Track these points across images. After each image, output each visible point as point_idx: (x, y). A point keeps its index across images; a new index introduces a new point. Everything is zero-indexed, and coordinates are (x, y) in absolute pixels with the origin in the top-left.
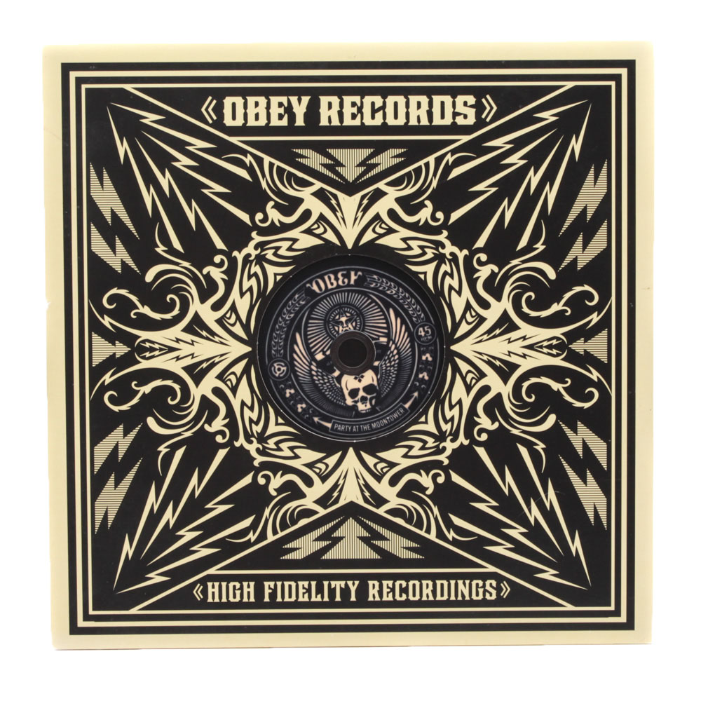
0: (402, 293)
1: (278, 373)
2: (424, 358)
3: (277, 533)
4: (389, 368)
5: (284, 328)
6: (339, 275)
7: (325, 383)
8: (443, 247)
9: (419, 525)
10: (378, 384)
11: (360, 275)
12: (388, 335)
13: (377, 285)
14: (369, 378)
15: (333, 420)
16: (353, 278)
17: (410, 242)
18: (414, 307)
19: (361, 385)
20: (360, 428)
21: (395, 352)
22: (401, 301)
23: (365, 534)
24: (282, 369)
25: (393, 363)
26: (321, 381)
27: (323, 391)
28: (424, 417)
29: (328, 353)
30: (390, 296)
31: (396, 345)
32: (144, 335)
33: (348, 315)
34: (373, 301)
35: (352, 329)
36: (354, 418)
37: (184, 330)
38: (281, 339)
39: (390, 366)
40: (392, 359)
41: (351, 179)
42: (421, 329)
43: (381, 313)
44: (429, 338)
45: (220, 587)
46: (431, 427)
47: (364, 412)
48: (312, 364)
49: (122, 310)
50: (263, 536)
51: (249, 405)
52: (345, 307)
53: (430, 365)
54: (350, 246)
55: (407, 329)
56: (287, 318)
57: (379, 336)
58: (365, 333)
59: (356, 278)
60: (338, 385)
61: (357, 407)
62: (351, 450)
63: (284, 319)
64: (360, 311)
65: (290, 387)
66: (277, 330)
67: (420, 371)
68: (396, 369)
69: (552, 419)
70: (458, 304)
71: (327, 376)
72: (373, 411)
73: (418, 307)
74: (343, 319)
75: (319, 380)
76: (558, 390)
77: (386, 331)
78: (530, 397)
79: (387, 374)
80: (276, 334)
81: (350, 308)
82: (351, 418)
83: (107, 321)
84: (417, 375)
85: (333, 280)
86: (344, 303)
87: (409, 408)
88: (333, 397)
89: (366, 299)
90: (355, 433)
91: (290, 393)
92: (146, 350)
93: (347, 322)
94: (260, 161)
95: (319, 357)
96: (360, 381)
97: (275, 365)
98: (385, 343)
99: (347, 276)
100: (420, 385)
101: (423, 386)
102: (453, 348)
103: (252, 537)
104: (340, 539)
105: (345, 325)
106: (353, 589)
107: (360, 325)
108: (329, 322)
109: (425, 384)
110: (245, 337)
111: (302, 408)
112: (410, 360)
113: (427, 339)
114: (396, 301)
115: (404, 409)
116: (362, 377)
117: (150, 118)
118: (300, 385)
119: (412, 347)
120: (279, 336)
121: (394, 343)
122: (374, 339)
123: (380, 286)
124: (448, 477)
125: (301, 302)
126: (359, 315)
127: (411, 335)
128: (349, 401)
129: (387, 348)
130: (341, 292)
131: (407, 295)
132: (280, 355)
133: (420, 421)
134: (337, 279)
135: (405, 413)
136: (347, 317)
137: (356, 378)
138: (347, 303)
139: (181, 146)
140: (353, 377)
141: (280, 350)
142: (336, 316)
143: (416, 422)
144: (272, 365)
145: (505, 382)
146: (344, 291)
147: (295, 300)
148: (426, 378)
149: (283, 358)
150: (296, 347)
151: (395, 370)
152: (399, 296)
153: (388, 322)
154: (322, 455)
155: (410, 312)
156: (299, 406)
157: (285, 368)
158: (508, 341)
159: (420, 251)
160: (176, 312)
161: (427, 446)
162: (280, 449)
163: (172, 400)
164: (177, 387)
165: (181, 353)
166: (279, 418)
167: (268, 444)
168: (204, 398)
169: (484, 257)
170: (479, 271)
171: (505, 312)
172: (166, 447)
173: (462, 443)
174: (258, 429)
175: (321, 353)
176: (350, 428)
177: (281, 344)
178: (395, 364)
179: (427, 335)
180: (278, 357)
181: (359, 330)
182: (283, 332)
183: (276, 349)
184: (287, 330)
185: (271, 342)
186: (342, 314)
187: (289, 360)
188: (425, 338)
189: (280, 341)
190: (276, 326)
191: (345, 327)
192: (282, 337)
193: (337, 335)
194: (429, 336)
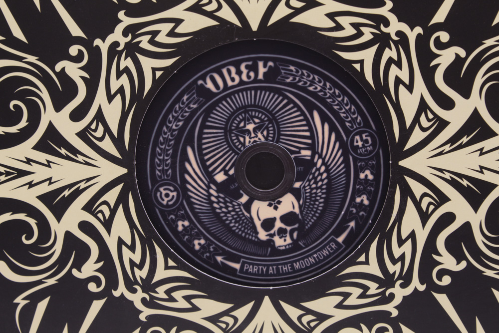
0: (330, 89)
1: (166, 199)
2: (362, 176)
4: (314, 191)
5: (171, 140)
6: (243, 67)
7: (229, 212)
8: (387, 23)
10: (301, 212)
11: (270, 67)
12: (312, 147)
13: (294, 79)
14: (288, 203)
15: (242, 260)
16: (262, 70)
17: (339, 19)
18: (347, 108)
19: (277, 214)
20: (278, 269)
21: (323, 169)
22: (329, 100)
24: (171, 194)
25: (320, 184)
26: (224, 210)
27: (228, 222)
28: (364, 255)
29: (232, 172)
30: (314, 94)
31: (324, 160)
33: (257, 121)
34: (291, 101)
35: (263, 139)
36: (270, 256)
37: (36, 148)
38: (167, 155)
39: (317, 188)
40: (319, 178)
42: (358, 137)
43: (302, 118)
44: (369, 148)
46: (373, 268)
47: (284, 248)
51: (129, 243)
52: (252, 111)
53: (371, 185)
54: (255, 27)
55: (339, 138)
56: (174, 127)
57: (300, 148)
58: (280, 145)
59: (265, 70)
60: (246, 214)
61: (273, 242)
62: (267, 299)
63: (170, 129)
64: (273, 115)
65: (183, 218)
66: (162, 144)
67: (357, 193)
68: (324, 191)
70: (409, 103)
71: (231, 203)
72: (295, 247)
73: (353, 107)
74: (251, 127)
75: (221, 208)
77: (309, 141)
79: (313, 198)
80: (161, 149)
81: (259, 112)
82: (265, 256)
84: (353, 199)
85: (234, 75)
86: (251, 106)
87: (344, 242)
88: (240, 230)
89: (281, 98)
90: (271, 275)
91: (183, 225)
93: (255, 130)
95: (220, 177)
96: (276, 208)
97: (161, 189)
98: (309, 158)
99: (254, 68)
100: (358, 212)
101: (361, 213)
102: (403, 163)
105: (253, 135)
107: (274, 134)
108: (230, 131)
109: (364, 210)
110: (117, 155)
111: (199, 244)
112: (343, 180)
113: (366, 151)
114: (322, 100)
115: (337, 243)
116: (279, 203)
118: (195, 214)
119: (346, 162)
120: (165, 151)
121: (320, 157)
122: (293, 152)
123: (300, 81)
124: (398, 332)
125: (192, 106)
126: (272, 121)
127: (343, 146)
128: (263, 235)
129: (311, 163)
130: (246, 90)
131: (337, 91)
132: (168, 176)
133: (359, 260)
134: (239, 73)
135: (337, 250)
136: (255, 123)
137: (270, 205)
138: (255, 106)
140: (267, 203)
141: (167, 170)
142: (240, 122)
143: (353, 262)
144: (157, 190)
145: (476, 208)
146: (250, 89)
147: (183, 103)
148: (366, 202)
149: (171, 180)
150: (187, 166)
151: (323, 193)
152: (325, 94)
153: (311, 129)
154: (228, 306)
155: (342, 115)
156: (196, 242)
157: (175, 194)
158: (479, 152)
159: (353, 31)
160: (23, 123)
161: (369, 293)
162: (173, 300)
163: (28, 238)
164: (32, 222)
165: (35, 178)
166: (169, 259)
167: (157, 293)
168: (68, 235)
169: (445, 37)
170: (438, 56)
171: (476, 112)
172: (24, 299)
173: (416, 288)
174: (141, 274)
175: (222, 173)
176: (265, 270)
177: (167, 162)
178: (322, 185)
179: (366, 145)
180: (165, 180)
181: (272, 141)
182: (169, 146)
183: (161, 168)
184: (175, 143)
185: (154, 160)
186: (249, 120)
187: (179, 182)
188: (363, 150)
189: (166, 158)
190: (159, 138)
191: (254, 137)
192: (169, 152)
193: (242, 149)
194: (369, 146)
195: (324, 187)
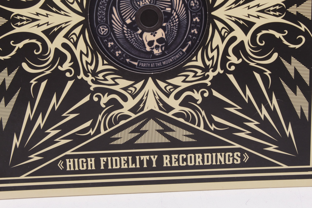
1: (103, 32)
2: (194, 20)
3: (107, 129)
4: (172, 27)
5: (105, 4)
7: (132, 38)
9: (193, 122)
10: (166, 37)
12: (171, 6)
14: (160, 33)
15: (138, 61)
19: (155, 39)
20: (155, 65)
21: (176, 17)
23: (161, 128)
24: (105, 30)
25: (175, 24)
26: (130, 37)
27: (132, 43)
28: (195, 57)
29: (134, 19)
31: (177, 12)
32: (16, 11)
35: (148, 3)
36: (151, 59)
37: (41, 8)
38: (103, 11)
39: (173, 26)
40: (174, 21)
42: (192, 2)
44: (197, 7)
45: (74, 162)
46: (200, 63)
47: (158, 55)
48: (123, 26)
50: (98, 131)
51: (86, 53)
53: (198, 24)
55: (184, 2)
57: (166, 7)
58: (156, 6)
60: (140, 39)
61: (153, 52)
62: (150, 79)
65: (111, 41)
66: (101, 6)
67: (191, 28)
68: (177, 27)
69: (275, 55)
71: (133, 33)
72: (163, 54)
75: (128, 36)
76: (280, 37)
77: (170, 4)
78: (262, 43)
79: (172, 31)
80: (100, 8)
82: (149, 58)
84: (190, 31)
87: (186, 51)
88: (138, 46)
90: (152, 68)
91: (111, 45)
92: (18, 21)
95: (128, 21)
96: (154, 36)
97: (101, 27)
98: (170, 12)
100: (192, 37)
101: (194, 38)
102: (213, 13)
103: (92, 132)
104: (145, 131)
106: (154, 160)
107: (154, 0)
109: (195, 36)
110: (80, 11)
111: (118, 53)
112: (185, 22)
113: (196, 8)
115: (183, 52)
116: (156, 33)
118: (117, 39)
119: (187, 13)
120: (102, 9)
121: (175, 11)
122: (162, 9)
124: (211, 93)
127: (186, 6)
128: (148, 49)
129: (170, 14)
132: (104, 21)
133: (193, 59)
135: (183, 55)
137: (152, 34)
140: (150, 33)
141: (103, 18)
143: (190, 60)
144: (99, 28)
145: (246, 34)
148: (196, 32)
149: (105, 23)
150: (113, 16)
151: (176, 28)
154: (132, 82)
156: (117, 52)
157: (107, 29)
158: (248, 8)
161: (197, 75)
162: (106, 80)
163: (37, 52)
164: (39, 44)
165: (40, 22)
166: (104, 60)
167: (98, 77)
168: (56, 50)
172: (35, 81)
173: (219, 72)
174: (91, 68)
175: (129, 19)
176: (149, 65)
177: (103, 14)
178: (176, 24)
179: (196, 5)
180: (102, 23)
181: (153, 4)
182: (104, 6)
183: (100, 17)
184: (107, 5)
185: (97, 13)
187: (109, 24)
188: (195, 8)
189: (103, 12)
190: (100, 3)
191: (144, 2)
192: (104, 10)
193: (139, 7)
194: (198, 6)
195: (177, 25)
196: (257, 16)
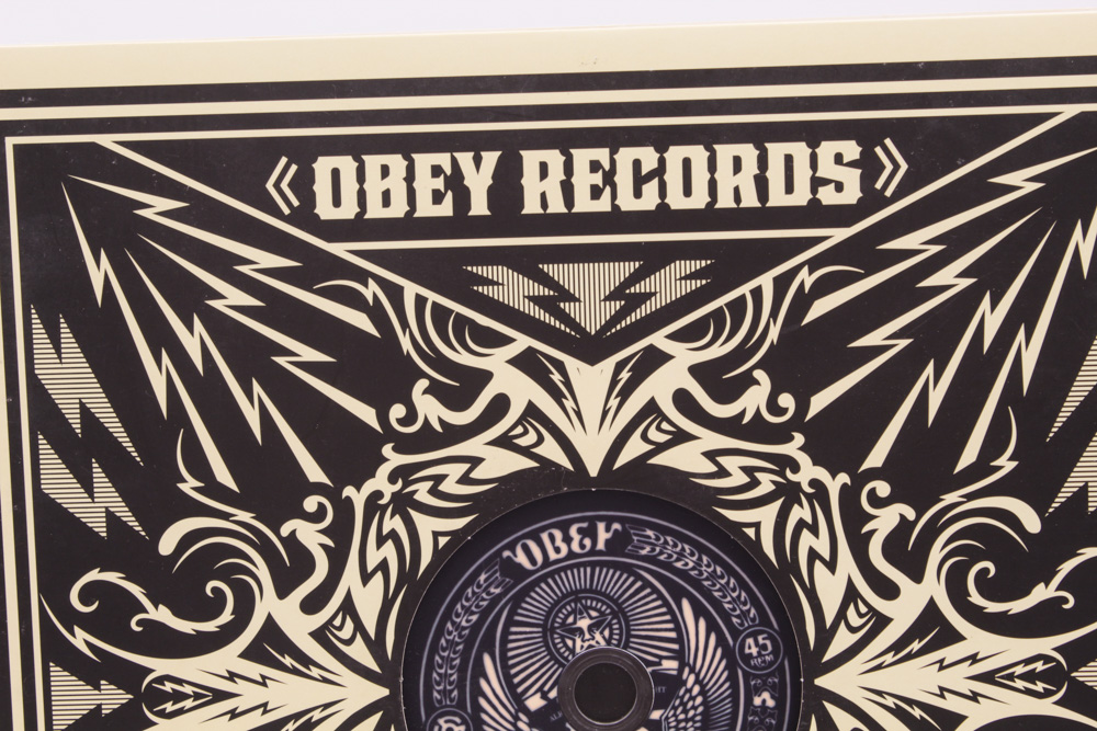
0: (708, 566)
2: (757, 701)
4: (683, 725)
5: (458, 644)
6: (573, 531)
8: (796, 468)
11: (616, 530)
12: (680, 655)
13: (653, 550)
16: (603, 536)
17: (723, 460)
18: (734, 595)
21: (696, 689)
22: (706, 583)
24: (457, 729)
25: (691, 713)
29: (553, 694)
30: (683, 574)
31: (697, 675)
32: (160, 666)
33: (594, 614)
34: (647, 584)
35: (603, 643)
38: (452, 668)
39: (687, 720)
40: (690, 704)
41: (592, 327)
42: (750, 641)
43: (663, 610)
44: (768, 658)
48: (517, 718)
49: (112, 614)
52: (586, 598)
53: (771, 716)
54: (593, 471)
55: (721, 641)
56: (464, 624)
57: (661, 658)
58: (630, 652)
59: (609, 535)
63: (457, 626)
64: (619, 606)
66: (444, 650)
67: (749, 728)
68: (698, 725)
70: (830, 590)
73: (743, 594)
74: (584, 623)
77: (676, 647)
80: (442, 658)
81: (598, 601)
83: (80, 639)
85: (559, 543)
86: (585, 591)
89: (632, 579)
92: (166, 697)
93: (591, 628)
94: (395, 293)
95: (534, 703)
97: (441, 721)
98: (675, 673)
99: (590, 532)
102: (820, 682)
105: (587, 636)
107: (621, 635)
108: (553, 628)
110: (374, 666)
112: (727, 707)
113: (764, 662)
114: (696, 584)
117: (155, 207)
119: (732, 678)
120: (449, 660)
121: (692, 670)
122: (649, 663)
123: (661, 553)
125: (492, 590)
126: (617, 614)
127: (728, 654)
130: (578, 566)
131: (719, 570)
132: (452, 700)
134: (568, 540)
136: (591, 618)
138: (591, 590)
139: (224, 265)
141: (451, 691)
142: (567, 617)
144: (435, 722)
146: (584, 565)
147: (479, 586)
149: (458, 706)
150: (483, 683)
151: (696, 729)
152: (701, 573)
153: (679, 628)
155: (727, 606)
157: (463, 728)
158: (938, 665)
159: (744, 479)
160: (226, 616)
165: (241, 704)
169: (883, 489)
170: (874, 517)
171: (932, 604)
175: (539, 695)
177: (452, 679)
178: (695, 715)
179: (763, 653)
180: (447, 706)
181: (618, 645)
182: (455, 653)
183: (441, 688)
184: (464, 648)
185: (431, 675)
186: (581, 613)
187: (469, 710)
188: (760, 660)
189: (449, 672)
190: (440, 639)
191: (588, 640)
192: (454, 663)
193: (570, 657)
194: (768, 655)
195: (698, 718)
196: (970, 694)
